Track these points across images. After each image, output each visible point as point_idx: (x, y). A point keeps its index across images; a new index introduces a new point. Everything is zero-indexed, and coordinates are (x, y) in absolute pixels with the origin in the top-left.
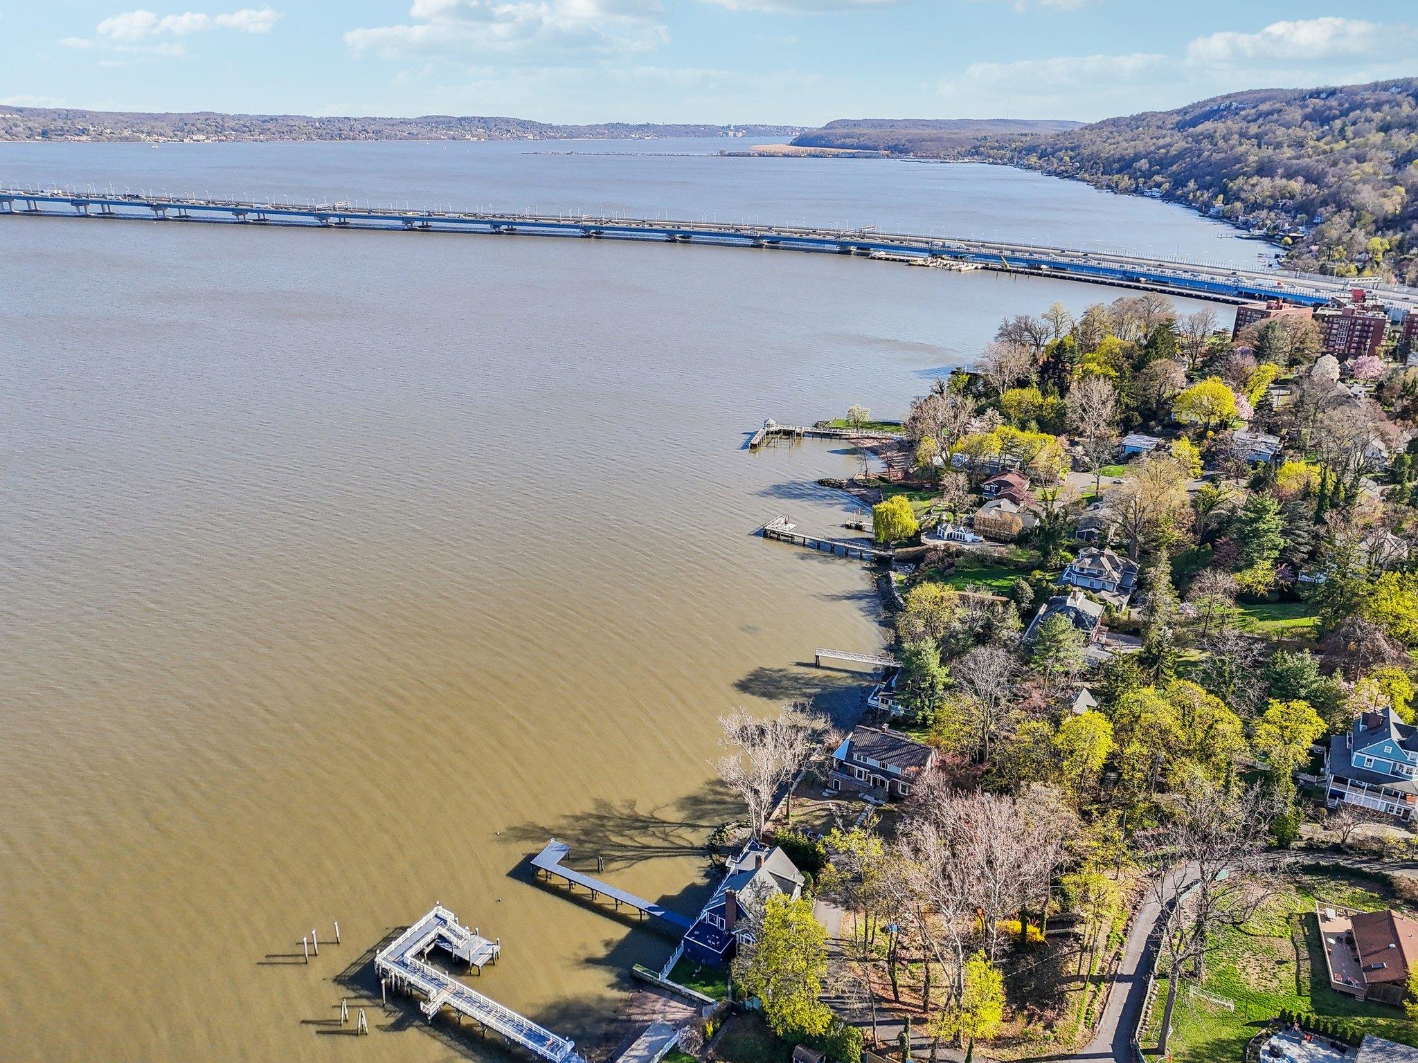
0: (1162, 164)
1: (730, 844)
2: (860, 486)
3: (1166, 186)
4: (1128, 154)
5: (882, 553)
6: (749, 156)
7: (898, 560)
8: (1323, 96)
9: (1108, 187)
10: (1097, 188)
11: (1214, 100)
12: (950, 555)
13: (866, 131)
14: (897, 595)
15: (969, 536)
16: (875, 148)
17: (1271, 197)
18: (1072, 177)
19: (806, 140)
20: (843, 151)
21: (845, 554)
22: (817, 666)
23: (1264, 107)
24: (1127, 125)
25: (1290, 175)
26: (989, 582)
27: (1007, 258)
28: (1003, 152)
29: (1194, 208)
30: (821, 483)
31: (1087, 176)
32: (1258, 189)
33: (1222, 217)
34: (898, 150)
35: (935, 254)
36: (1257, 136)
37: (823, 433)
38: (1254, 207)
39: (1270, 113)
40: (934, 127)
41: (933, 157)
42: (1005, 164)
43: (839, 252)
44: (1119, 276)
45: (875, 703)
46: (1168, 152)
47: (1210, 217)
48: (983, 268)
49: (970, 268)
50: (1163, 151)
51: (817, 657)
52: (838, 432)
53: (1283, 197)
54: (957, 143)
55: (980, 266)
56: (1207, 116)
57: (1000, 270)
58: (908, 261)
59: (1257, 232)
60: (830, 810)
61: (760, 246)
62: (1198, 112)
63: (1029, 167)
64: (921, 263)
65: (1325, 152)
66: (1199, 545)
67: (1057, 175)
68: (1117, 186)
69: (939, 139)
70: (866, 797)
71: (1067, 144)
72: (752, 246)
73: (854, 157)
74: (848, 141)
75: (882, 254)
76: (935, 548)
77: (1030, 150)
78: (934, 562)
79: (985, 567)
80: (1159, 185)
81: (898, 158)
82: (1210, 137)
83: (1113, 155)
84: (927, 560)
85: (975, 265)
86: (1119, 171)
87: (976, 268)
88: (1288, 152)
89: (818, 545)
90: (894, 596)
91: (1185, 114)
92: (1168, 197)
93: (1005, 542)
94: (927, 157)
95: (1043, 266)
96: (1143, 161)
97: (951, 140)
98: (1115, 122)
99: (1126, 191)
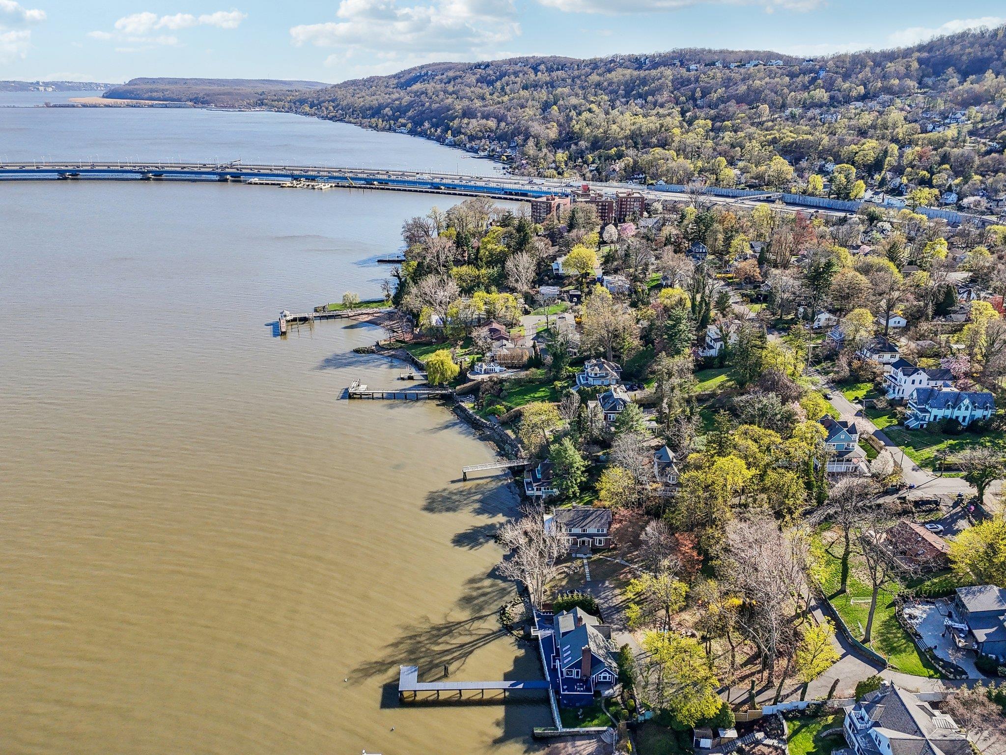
0: (401, 111)
1: (516, 620)
2: (387, 349)
3: (409, 125)
4: (375, 105)
5: (444, 392)
6: (73, 106)
7: (459, 395)
8: (482, 67)
9: (370, 127)
10: (363, 128)
11: (415, 69)
12: (496, 383)
13: (167, 87)
14: (478, 417)
15: (498, 369)
16: (179, 100)
17: (481, 131)
18: (341, 120)
19: (114, 93)
20: (157, 102)
21: (417, 398)
22: (465, 479)
23: (451, 74)
24: (364, 85)
25: (486, 117)
26: (532, 395)
27: (352, 179)
28: (282, 103)
29: (433, 139)
30: (357, 351)
31: (353, 121)
32: (471, 126)
33: (454, 145)
34: (200, 102)
35: (296, 178)
36: (454, 92)
37: (326, 315)
38: (472, 138)
39: (455, 78)
40: (219, 85)
41: (230, 107)
42: (288, 112)
43: (219, 181)
44: (429, 186)
45: (532, 492)
46: (401, 103)
47: (447, 145)
48: (336, 186)
49: (327, 186)
50: (397, 102)
51: (465, 473)
52: (339, 313)
53: (487, 131)
54: (244, 96)
55: (334, 185)
56: (415, 80)
57: (348, 187)
58: (279, 184)
59: (482, 154)
60: (564, 572)
61: (148, 179)
62: (408, 77)
63: (306, 114)
64: (290, 185)
65: (499, 103)
66: (645, 346)
67: (330, 119)
68: (377, 126)
69: (229, 94)
70: (578, 555)
71: (327, 98)
72: (141, 179)
73: (166, 107)
74: (154, 94)
75: (256, 180)
76: (482, 382)
77: (302, 102)
78: (487, 390)
79: (521, 386)
80: (404, 125)
81: (203, 107)
82: (425, 93)
83: (364, 105)
84: (482, 390)
85: (330, 185)
86: (373, 116)
87: (331, 187)
88: (478, 103)
89: (393, 396)
90: (475, 419)
91: (399, 78)
92: (412, 132)
93: (525, 367)
94: (225, 107)
95: (375, 183)
96: (387, 109)
97: (239, 94)
98: (354, 83)
99: (383, 130)
